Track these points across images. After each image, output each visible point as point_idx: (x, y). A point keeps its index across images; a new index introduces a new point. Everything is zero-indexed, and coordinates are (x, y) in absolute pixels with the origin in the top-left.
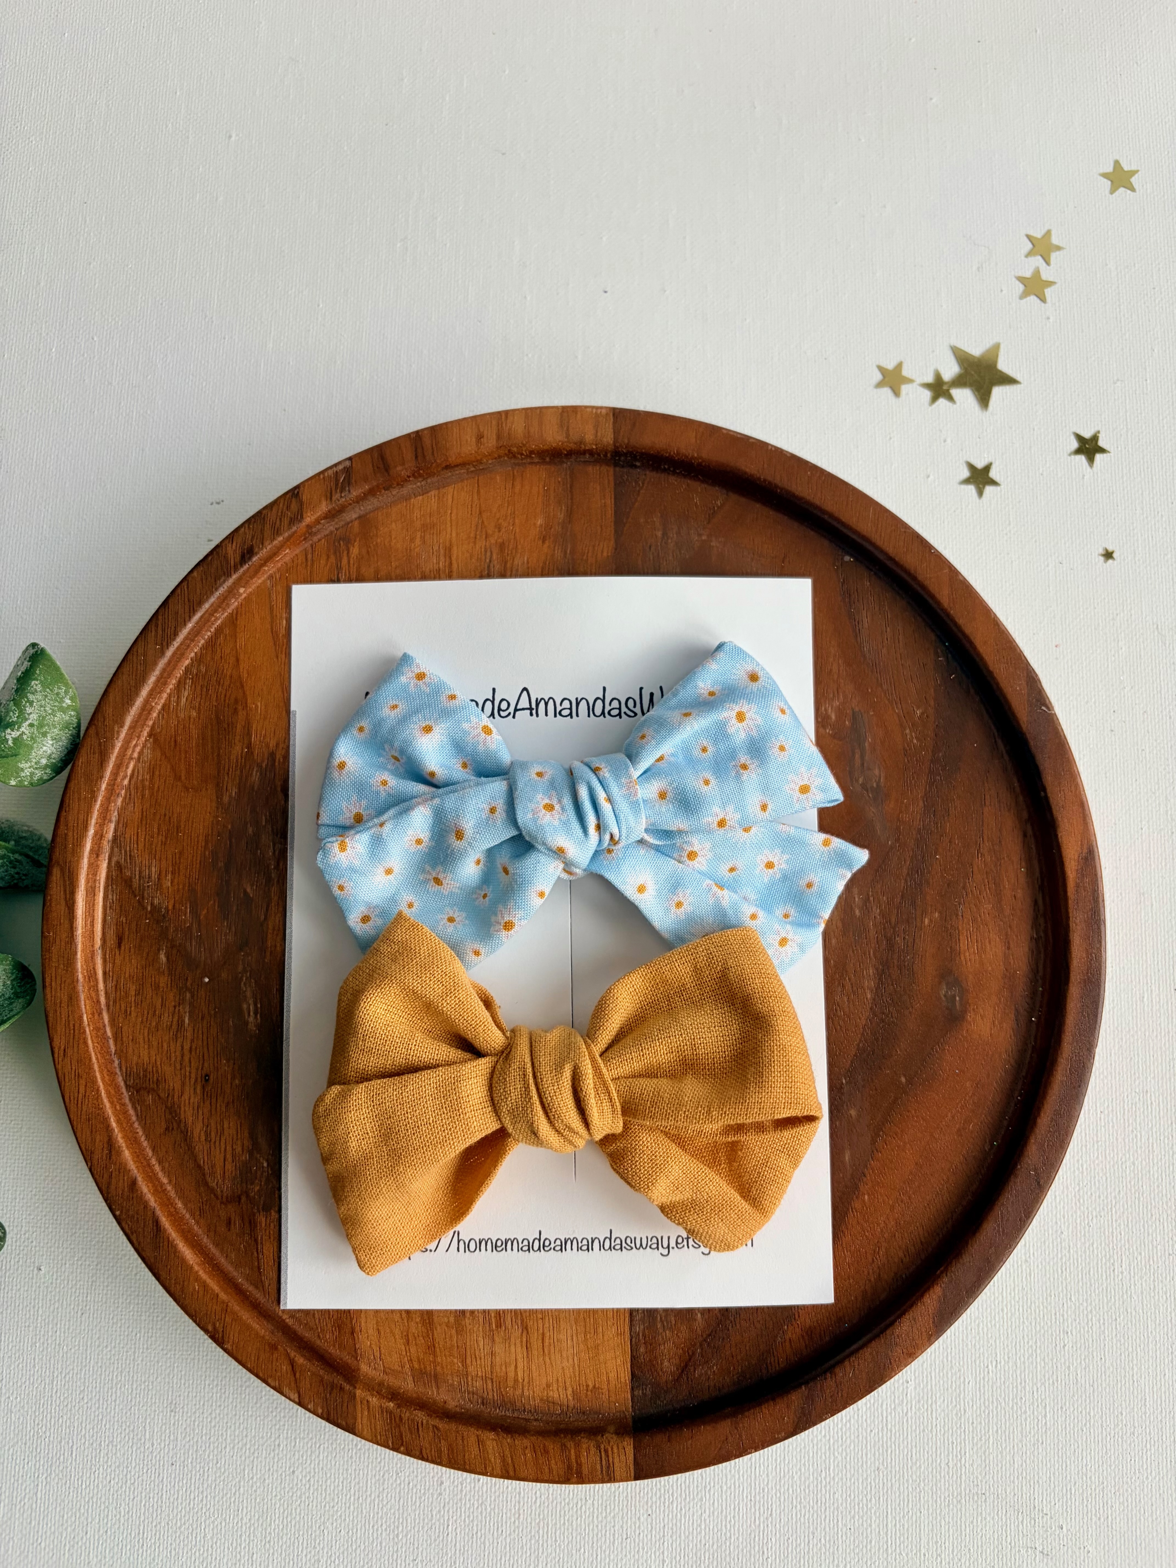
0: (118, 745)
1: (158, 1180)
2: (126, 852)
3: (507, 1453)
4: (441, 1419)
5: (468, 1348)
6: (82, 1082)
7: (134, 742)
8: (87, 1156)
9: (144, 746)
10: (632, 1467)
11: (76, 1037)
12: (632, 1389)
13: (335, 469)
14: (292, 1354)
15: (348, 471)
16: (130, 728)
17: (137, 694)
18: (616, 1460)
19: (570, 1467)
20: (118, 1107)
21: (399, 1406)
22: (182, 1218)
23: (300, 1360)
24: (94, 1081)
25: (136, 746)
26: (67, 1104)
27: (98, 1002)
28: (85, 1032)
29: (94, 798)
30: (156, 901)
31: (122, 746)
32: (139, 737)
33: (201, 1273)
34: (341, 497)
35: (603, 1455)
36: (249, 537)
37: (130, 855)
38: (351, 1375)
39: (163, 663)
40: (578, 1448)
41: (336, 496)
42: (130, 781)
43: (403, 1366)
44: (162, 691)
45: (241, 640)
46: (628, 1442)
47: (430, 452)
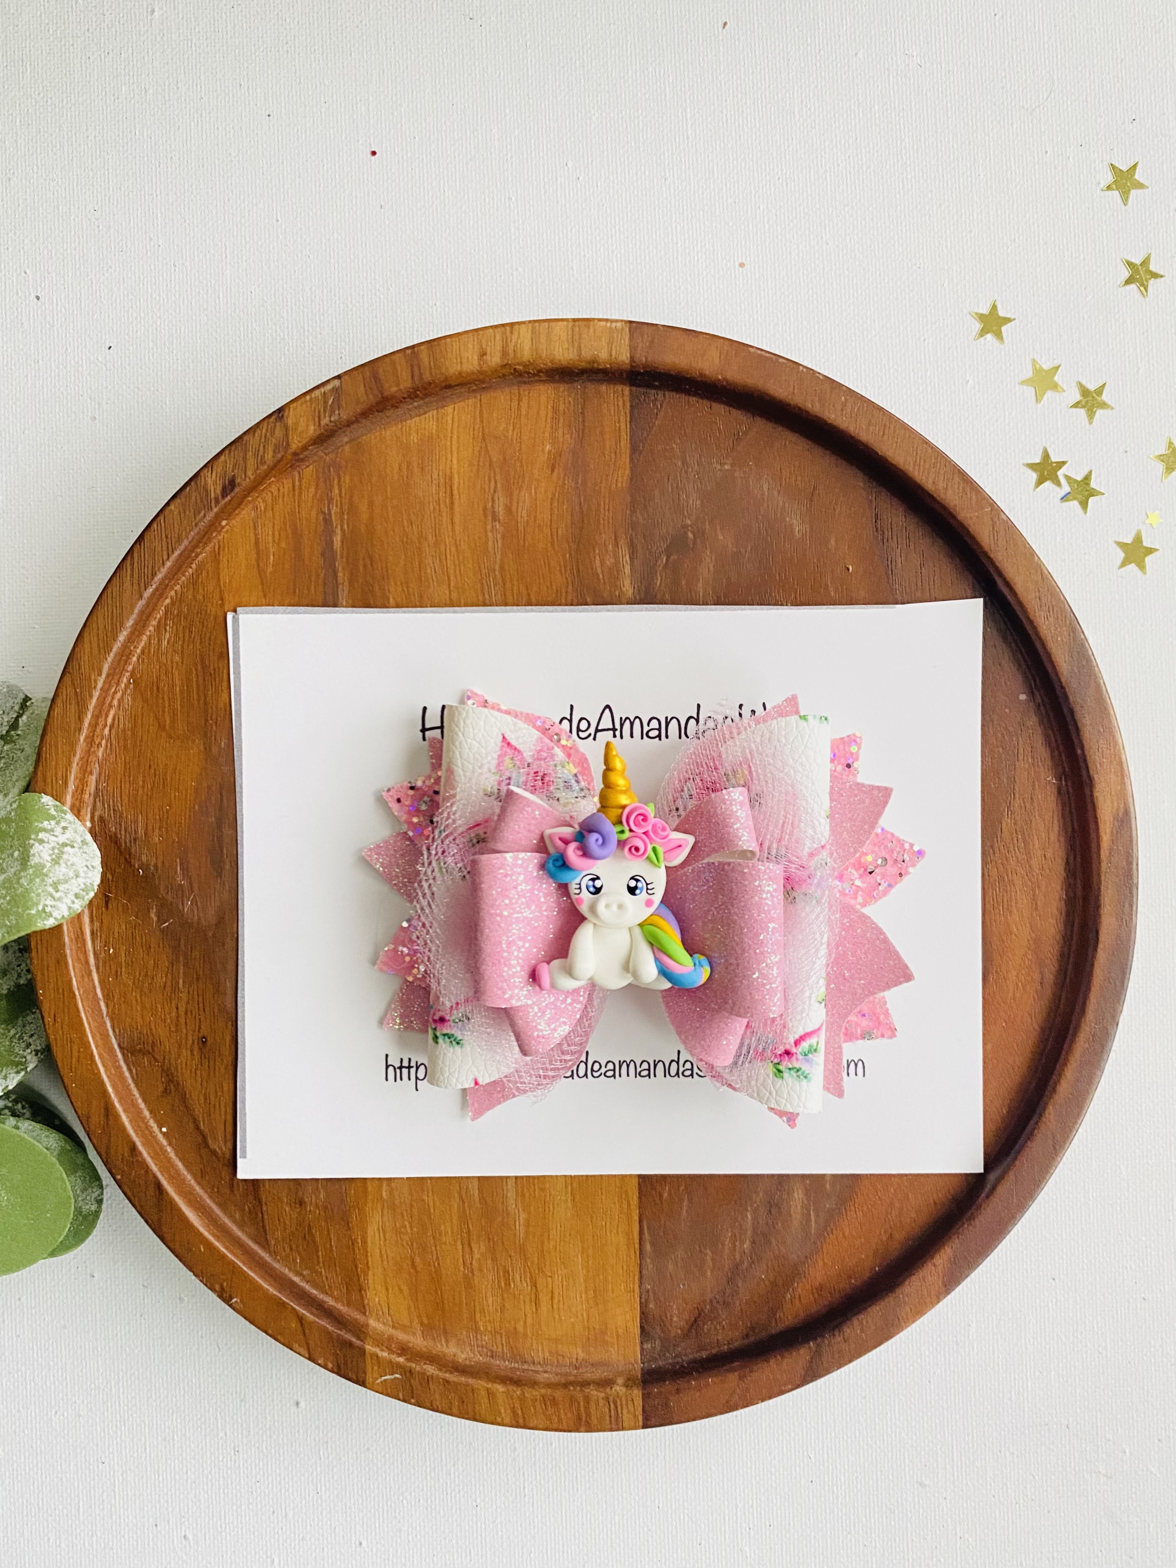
0: (96, 694)
2: (109, 805)
3: (517, 1406)
4: (451, 1372)
5: (477, 1304)
6: (75, 1047)
7: (113, 690)
9: (124, 694)
10: (641, 1418)
11: (67, 1003)
12: (642, 1343)
13: (322, 390)
15: (337, 391)
16: (108, 675)
17: (115, 638)
18: (625, 1411)
19: (579, 1418)
20: (113, 1072)
21: (410, 1360)
23: (309, 1316)
24: (86, 1043)
25: (115, 692)
27: (87, 964)
28: (75, 997)
29: (73, 752)
30: (144, 858)
31: (101, 695)
32: (118, 684)
33: (207, 1234)
34: (331, 421)
35: (612, 1406)
36: (230, 466)
37: (114, 810)
38: (360, 1331)
39: (141, 604)
40: (587, 1400)
41: (325, 421)
42: (110, 730)
43: (411, 1322)
44: (141, 634)
45: (225, 576)
46: (637, 1394)
47: (428, 369)
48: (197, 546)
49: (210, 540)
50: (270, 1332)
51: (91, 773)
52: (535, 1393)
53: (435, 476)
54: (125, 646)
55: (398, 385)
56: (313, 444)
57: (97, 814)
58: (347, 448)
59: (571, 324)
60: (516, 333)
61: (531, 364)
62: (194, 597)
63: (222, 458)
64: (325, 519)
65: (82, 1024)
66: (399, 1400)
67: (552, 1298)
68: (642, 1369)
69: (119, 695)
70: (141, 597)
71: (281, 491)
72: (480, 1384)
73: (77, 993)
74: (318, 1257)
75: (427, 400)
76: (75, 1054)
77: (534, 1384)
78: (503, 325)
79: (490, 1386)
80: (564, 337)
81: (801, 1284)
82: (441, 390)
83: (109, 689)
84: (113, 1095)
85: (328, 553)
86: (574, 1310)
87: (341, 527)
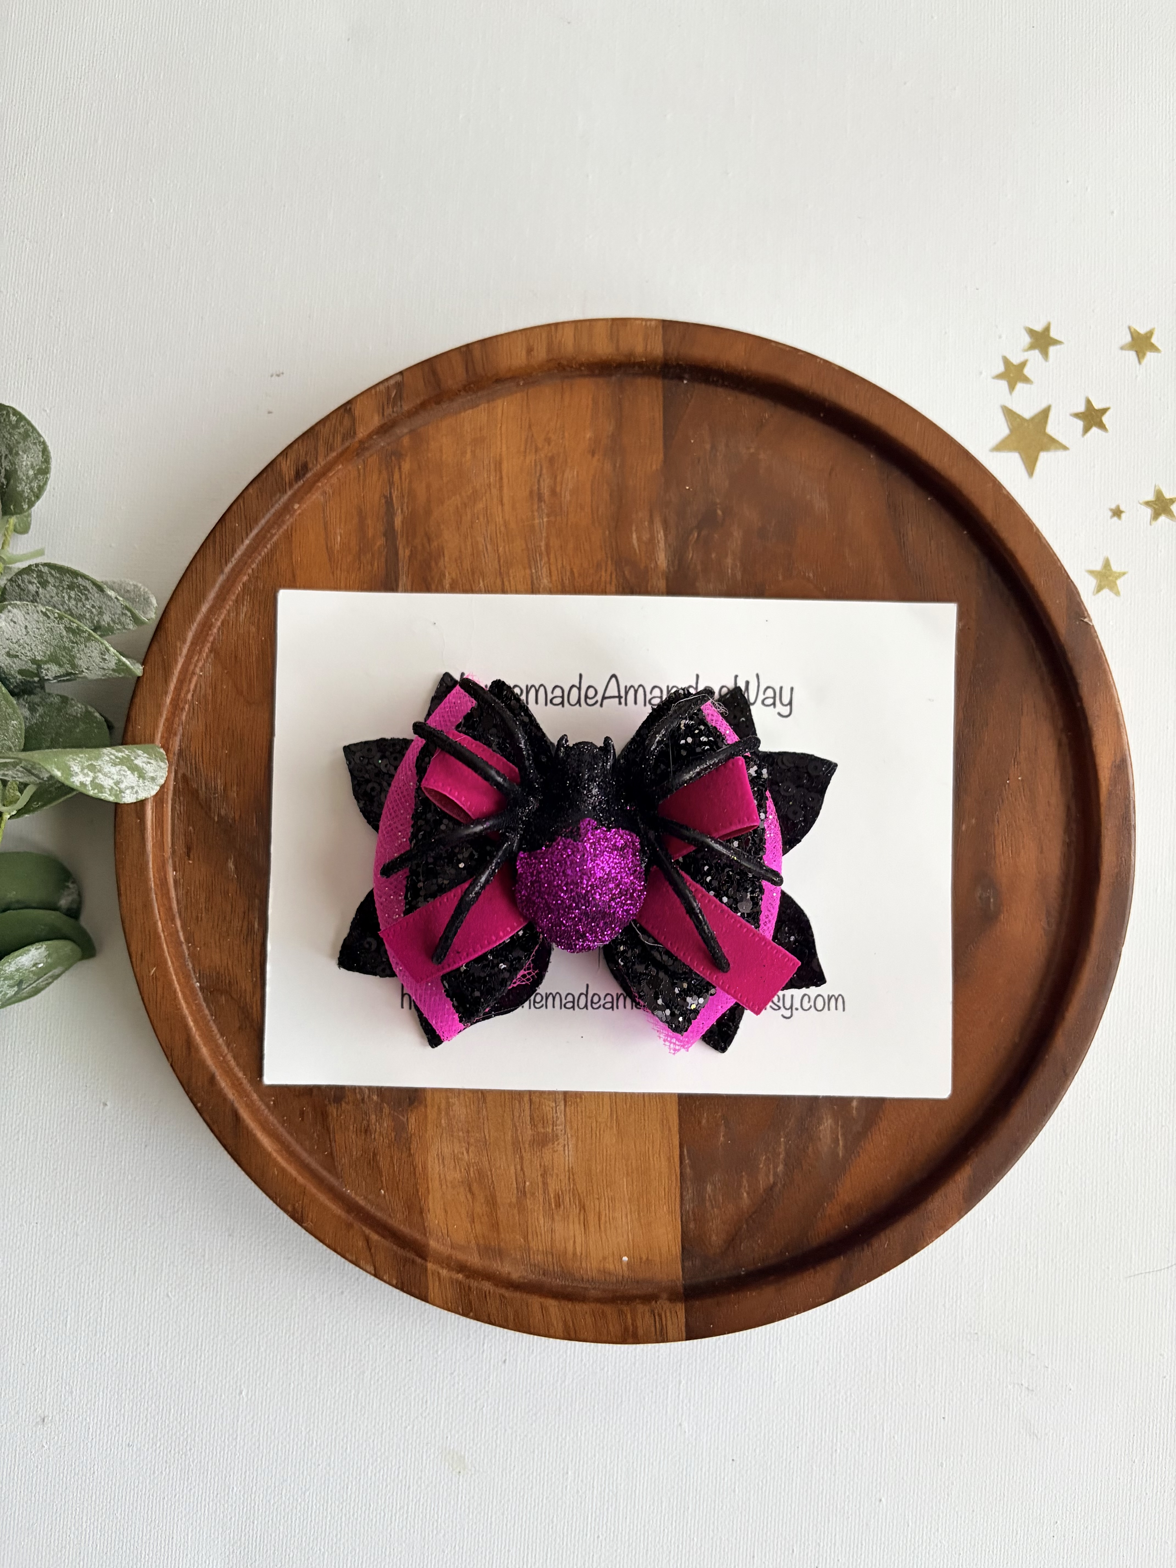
0: (181, 661)
1: (235, 1075)
2: (191, 764)
3: (569, 1318)
4: (507, 1288)
5: (530, 1225)
6: (160, 984)
7: (196, 658)
8: (168, 1052)
9: (206, 661)
10: (684, 1329)
11: (152, 942)
12: (683, 1261)
13: (386, 384)
14: (367, 1231)
15: (399, 386)
16: (192, 643)
17: (198, 610)
18: (669, 1323)
19: (626, 1329)
20: (194, 1008)
21: (468, 1277)
22: (258, 1109)
23: (375, 1237)
24: (170, 984)
25: (197, 661)
26: (147, 1005)
27: (171, 908)
28: (159, 937)
29: (160, 713)
30: (223, 812)
31: (185, 662)
32: (200, 653)
33: (280, 1159)
34: (393, 412)
35: (657, 1317)
36: (302, 454)
37: (196, 768)
38: (422, 1251)
40: (633, 1313)
41: (388, 412)
42: (193, 696)
44: (222, 607)
45: (297, 558)
46: (680, 1309)
47: (481, 366)
48: (272, 527)
49: (283, 522)
50: (339, 1250)
51: (175, 734)
52: (584, 1307)
53: (486, 462)
54: (207, 617)
55: (454, 378)
56: (376, 434)
57: (180, 772)
58: (407, 438)
59: (610, 323)
60: (560, 331)
61: (574, 358)
62: (269, 574)
63: (295, 448)
64: (386, 502)
66: (459, 1314)
67: (600, 1219)
68: (683, 1285)
71: (348, 477)
74: (382, 1182)
75: (479, 394)
77: (582, 1299)
78: (549, 325)
80: (603, 335)
81: (830, 1205)
82: (492, 383)
84: (194, 1031)
85: (390, 533)
86: (620, 1230)
87: (402, 509)
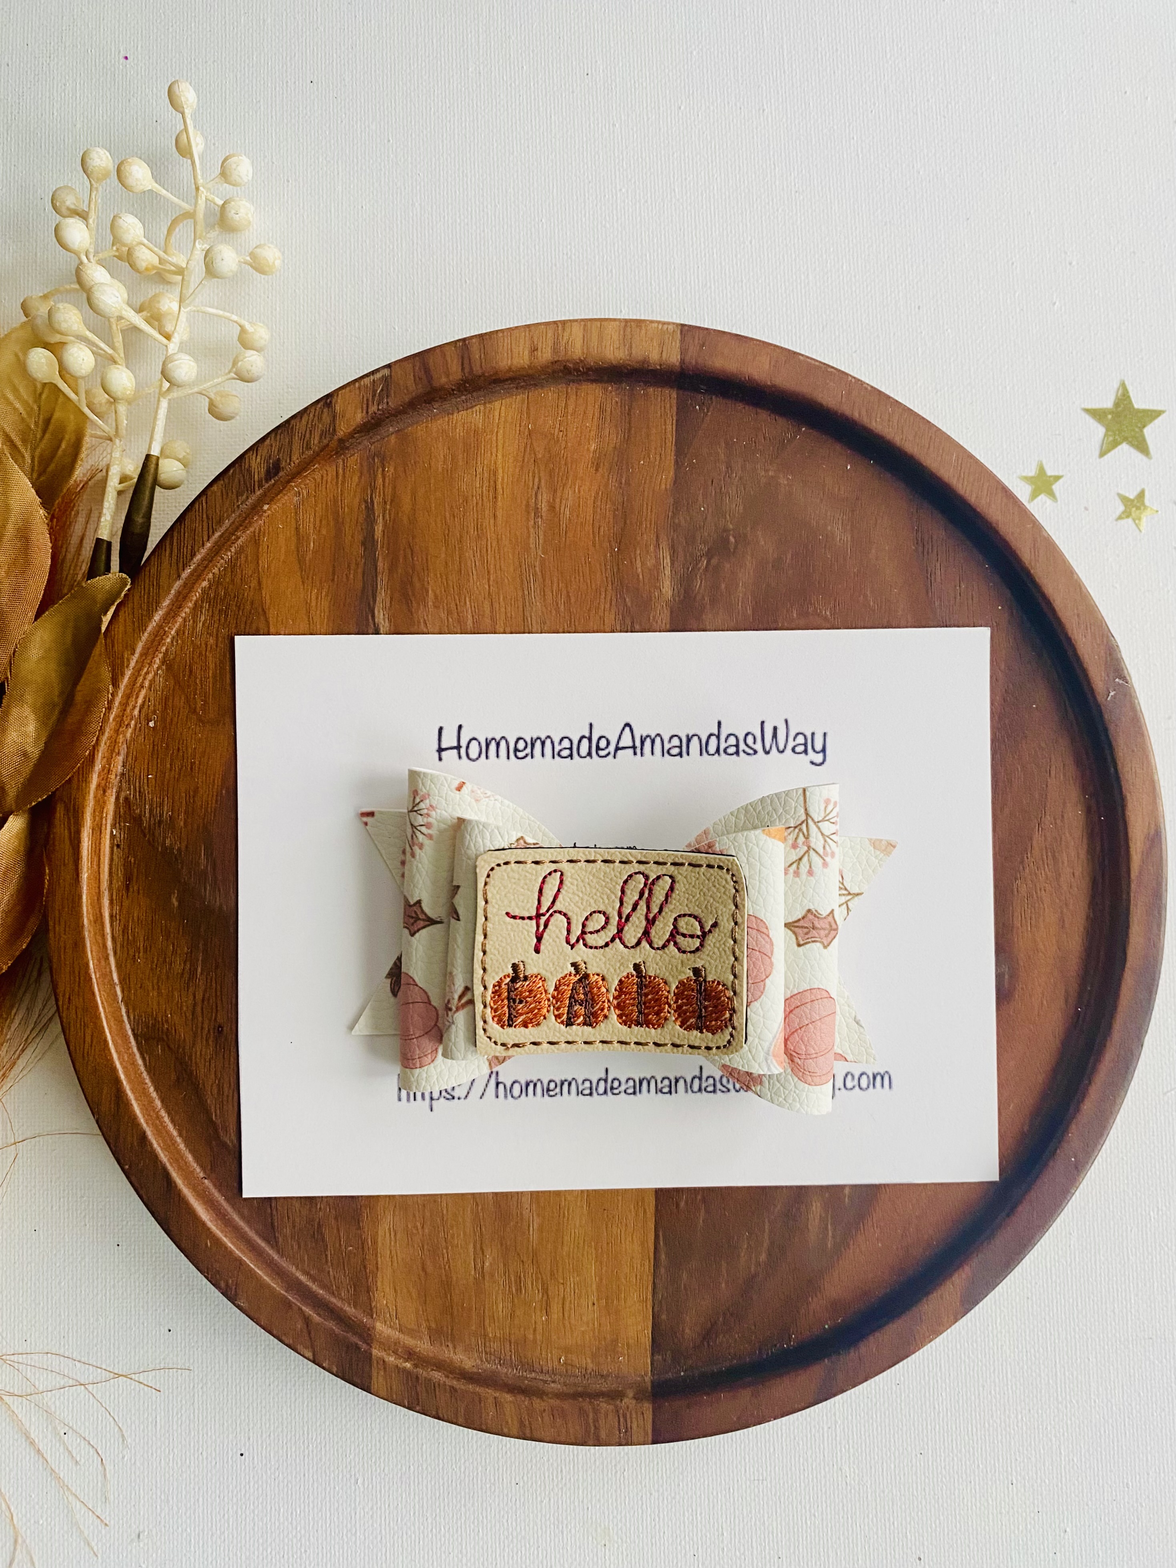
0: (128, 673)
1: (168, 1132)
2: (135, 788)
3: (525, 1415)
4: (458, 1380)
5: (487, 1309)
6: (89, 1032)
7: (146, 669)
8: (94, 1107)
9: (156, 674)
10: (650, 1432)
11: (82, 984)
12: (653, 1355)
13: (372, 377)
14: (308, 1310)
15: (386, 380)
18: (634, 1426)
20: (126, 1057)
21: (416, 1366)
22: (193, 1172)
23: (316, 1318)
24: (101, 1031)
25: (147, 673)
26: (73, 1054)
27: (105, 946)
28: (91, 979)
29: (101, 730)
30: (168, 842)
31: (133, 674)
34: (378, 409)
35: (622, 1419)
36: (275, 449)
37: (140, 792)
38: (367, 1335)
39: (178, 585)
40: (596, 1412)
41: (373, 409)
42: (140, 712)
43: (419, 1326)
44: (176, 615)
45: (263, 562)
46: (647, 1407)
47: (478, 364)
48: (237, 529)
49: (250, 523)
50: (275, 1332)
51: (119, 754)
52: (543, 1404)
53: (479, 470)
54: (160, 627)
55: (448, 376)
56: (358, 432)
57: (123, 795)
58: (393, 439)
59: (623, 324)
60: (568, 330)
61: (581, 361)
62: (233, 580)
63: (268, 441)
64: (366, 507)
65: (97, 1007)
66: (404, 1406)
67: (563, 1304)
68: (652, 1382)
69: (150, 676)
70: (179, 576)
71: (325, 479)
72: (490, 1393)
73: (93, 976)
74: (326, 1255)
75: (475, 394)
76: (88, 1039)
77: (541, 1394)
78: (555, 322)
79: (498, 1394)
80: (615, 337)
81: (815, 1299)
82: (490, 384)
83: (140, 670)
84: (125, 1083)
85: (369, 542)
86: (585, 1319)
87: (384, 517)
